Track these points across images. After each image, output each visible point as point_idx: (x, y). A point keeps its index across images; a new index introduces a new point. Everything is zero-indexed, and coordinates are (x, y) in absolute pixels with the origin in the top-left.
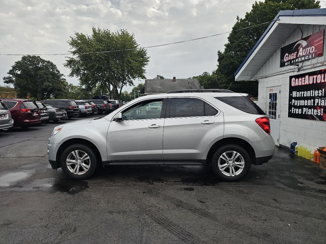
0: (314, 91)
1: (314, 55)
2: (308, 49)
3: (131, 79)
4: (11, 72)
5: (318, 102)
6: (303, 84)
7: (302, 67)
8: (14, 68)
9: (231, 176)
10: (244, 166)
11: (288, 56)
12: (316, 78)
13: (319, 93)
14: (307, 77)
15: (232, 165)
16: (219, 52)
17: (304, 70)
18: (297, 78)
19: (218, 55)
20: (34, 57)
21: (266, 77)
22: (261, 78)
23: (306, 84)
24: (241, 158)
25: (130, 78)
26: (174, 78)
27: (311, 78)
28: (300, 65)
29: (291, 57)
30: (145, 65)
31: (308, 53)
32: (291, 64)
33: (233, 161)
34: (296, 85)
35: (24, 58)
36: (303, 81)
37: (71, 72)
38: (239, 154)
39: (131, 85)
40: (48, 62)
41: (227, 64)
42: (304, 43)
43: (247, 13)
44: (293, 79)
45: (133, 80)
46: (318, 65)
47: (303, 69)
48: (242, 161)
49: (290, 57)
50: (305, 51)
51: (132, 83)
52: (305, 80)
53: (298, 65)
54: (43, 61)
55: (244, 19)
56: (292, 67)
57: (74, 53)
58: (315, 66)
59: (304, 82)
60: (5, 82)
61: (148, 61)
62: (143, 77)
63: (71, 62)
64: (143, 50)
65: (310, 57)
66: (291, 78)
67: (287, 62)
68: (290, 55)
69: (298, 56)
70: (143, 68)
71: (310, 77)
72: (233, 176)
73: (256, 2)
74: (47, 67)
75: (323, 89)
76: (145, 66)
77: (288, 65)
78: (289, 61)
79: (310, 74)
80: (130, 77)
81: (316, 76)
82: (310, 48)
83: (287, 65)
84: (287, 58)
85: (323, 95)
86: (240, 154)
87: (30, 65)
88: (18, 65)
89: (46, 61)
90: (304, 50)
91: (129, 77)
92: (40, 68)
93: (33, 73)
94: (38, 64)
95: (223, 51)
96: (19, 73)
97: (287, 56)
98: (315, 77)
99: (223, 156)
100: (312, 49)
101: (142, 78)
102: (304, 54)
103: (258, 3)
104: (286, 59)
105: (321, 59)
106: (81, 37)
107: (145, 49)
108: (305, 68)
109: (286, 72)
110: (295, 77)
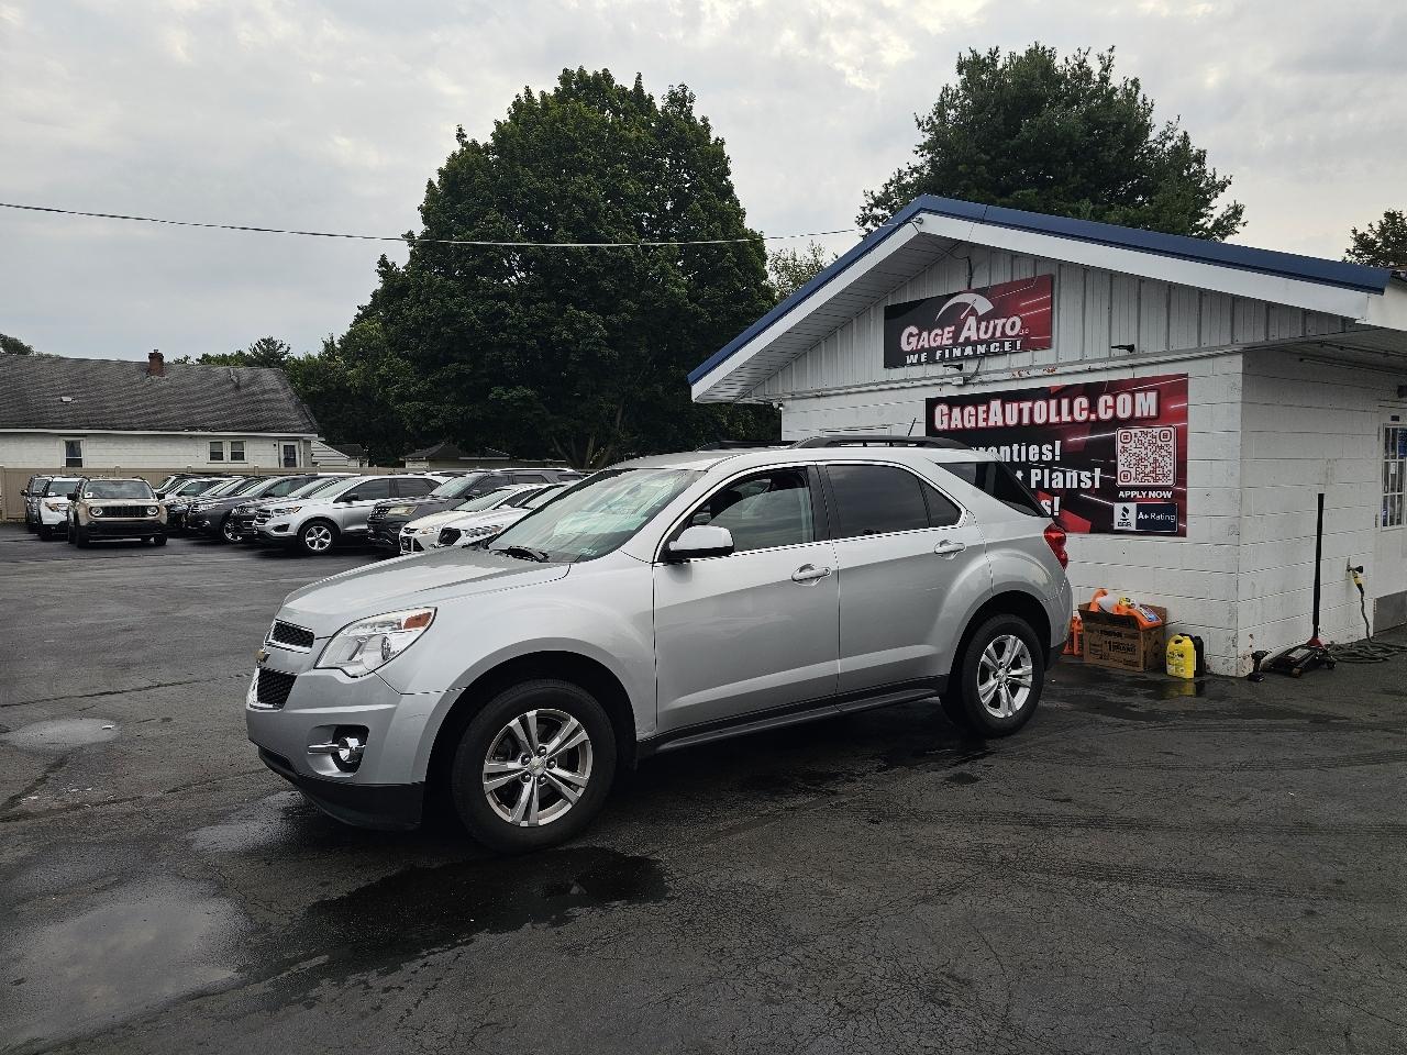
0: (1023, 448)
1: (1018, 343)
2: (1000, 322)
5: (1039, 478)
6: (982, 424)
7: (977, 374)
10: (1030, 680)
11: (920, 335)
12: (1031, 411)
13: (1041, 453)
14: (996, 405)
15: (1006, 681)
17: (982, 383)
18: (957, 406)
19: (381, 273)
21: (818, 396)
22: (793, 399)
23: (991, 423)
24: (1025, 656)
26: (156, 357)
27: (1012, 408)
28: (970, 367)
29: (927, 340)
31: (998, 334)
32: (931, 360)
33: (1008, 669)
34: (953, 426)
36: (981, 416)
42: (984, 306)
43: (498, 124)
44: (941, 409)
46: (1033, 373)
47: (977, 379)
48: (1027, 663)
49: (926, 339)
50: (987, 328)
52: (987, 411)
53: (960, 367)
56: (937, 370)
58: (1024, 374)
59: (986, 420)
65: (1007, 345)
66: (931, 404)
67: (912, 352)
68: (925, 334)
69: (961, 340)
71: (1008, 406)
72: (1010, 713)
73: (528, 92)
75: (1058, 443)
77: (919, 363)
79: (1007, 397)
81: (1029, 404)
82: (1004, 320)
83: (912, 364)
84: (914, 340)
85: (1057, 458)
86: (1021, 643)
90: (984, 324)
97: (911, 335)
98: (1026, 406)
99: (988, 654)
100: (1013, 325)
102: (983, 336)
104: (909, 343)
105: (1043, 357)
108: (984, 378)
109: (909, 385)
110: (952, 402)
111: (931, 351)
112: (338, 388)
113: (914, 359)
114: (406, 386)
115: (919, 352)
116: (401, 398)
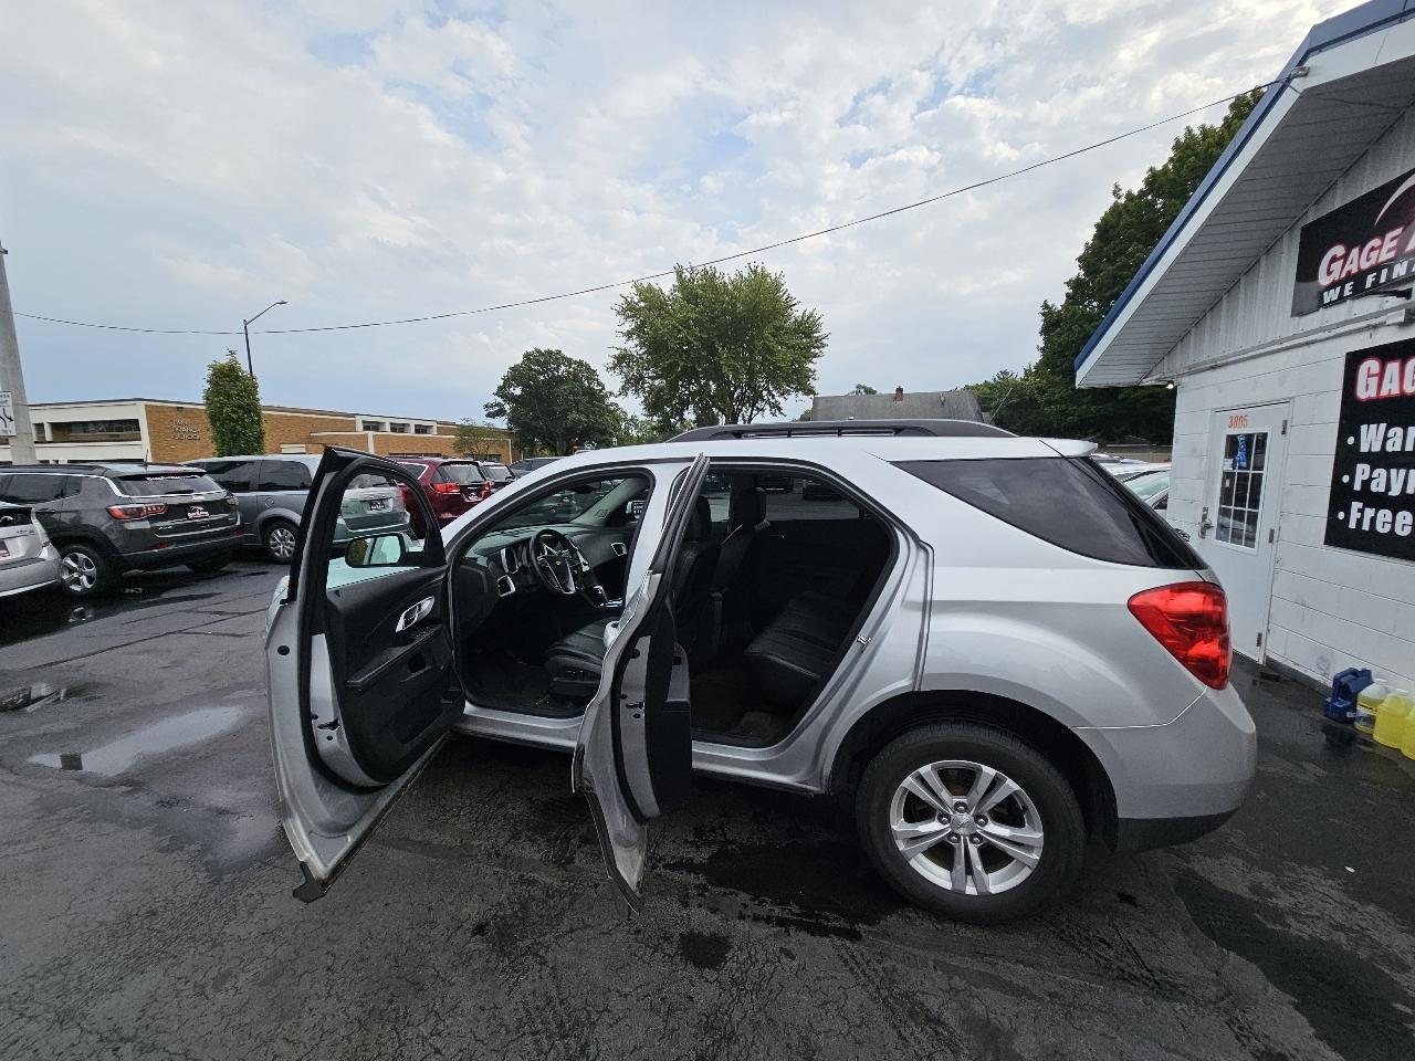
3: (777, 398)
4: (501, 392)
8: (508, 382)
9: (958, 894)
10: (1036, 856)
11: (1345, 257)
15: (972, 836)
16: (1046, 306)
18: (1393, 359)
19: (1043, 314)
20: (550, 353)
21: (1212, 368)
22: (1190, 374)
24: (1025, 808)
25: (773, 396)
26: (900, 390)
29: (1359, 260)
30: (815, 356)
32: (1360, 291)
33: (977, 817)
34: (1384, 393)
35: (527, 356)
37: (622, 384)
38: (1011, 785)
39: (777, 413)
40: (580, 363)
41: (1073, 342)
43: (1152, 170)
44: (1371, 365)
45: (780, 399)
48: (1031, 822)
49: (1355, 261)
51: (779, 409)
53: (1406, 294)
54: (569, 362)
55: (1141, 192)
56: (1370, 304)
57: (629, 335)
60: (488, 415)
61: (823, 346)
62: (810, 391)
63: (622, 360)
64: (811, 315)
66: (1354, 360)
67: (1333, 285)
68: (1355, 252)
69: (1409, 248)
70: (809, 366)
72: (971, 890)
73: (1189, 130)
74: (575, 377)
76: (814, 360)
77: (1341, 299)
78: (1349, 277)
80: (774, 393)
83: (1332, 303)
84: (1337, 266)
86: (1016, 787)
87: (541, 374)
88: (516, 375)
89: (575, 362)
91: (770, 393)
92: (561, 380)
93: (544, 392)
94: (557, 369)
95: (1058, 301)
96: (518, 391)
97: (1334, 259)
99: (922, 780)
101: (806, 394)
103: (1197, 132)
104: (1330, 273)
106: (649, 294)
107: (818, 313)
109: (1326, 334)
110: (1385, 354)
111: (1358, 279)
112: (1030, 399)
113: (1333, 295)
114: (1053, 394)
115: (1340, 283)
116: (1049, 403)
